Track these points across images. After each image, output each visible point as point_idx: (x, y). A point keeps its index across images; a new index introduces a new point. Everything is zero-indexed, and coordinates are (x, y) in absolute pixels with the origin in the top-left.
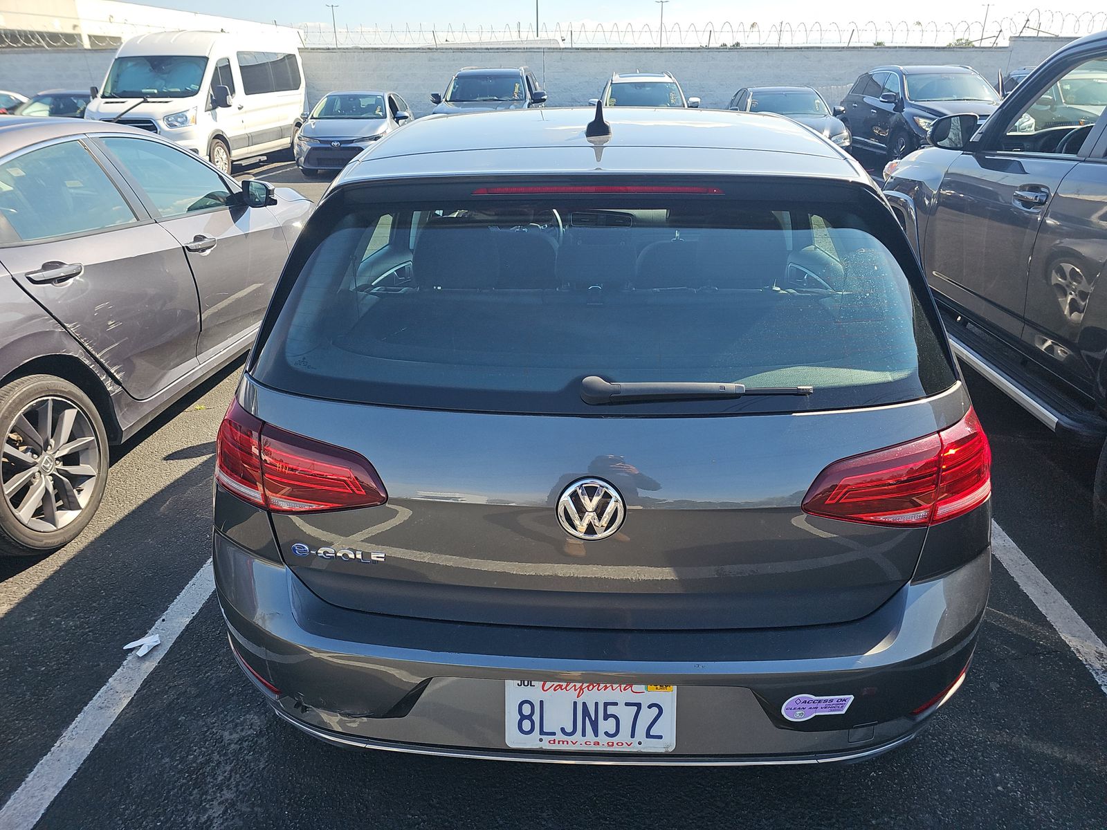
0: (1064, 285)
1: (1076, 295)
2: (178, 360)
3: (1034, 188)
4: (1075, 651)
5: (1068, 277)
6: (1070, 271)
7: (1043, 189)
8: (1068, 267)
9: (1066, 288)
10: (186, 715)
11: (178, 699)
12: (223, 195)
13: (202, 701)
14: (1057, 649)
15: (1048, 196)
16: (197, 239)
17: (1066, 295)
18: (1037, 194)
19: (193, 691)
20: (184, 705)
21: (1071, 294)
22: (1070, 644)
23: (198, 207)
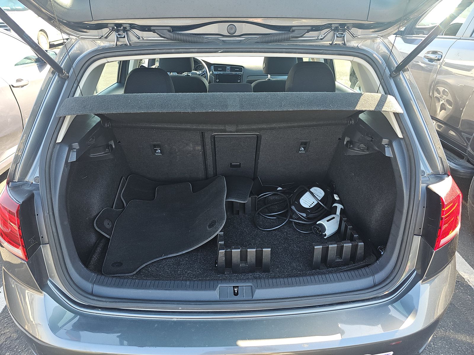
0: (439, 98)
1: (445, 101)
2: (11, 145)
3: (434, 53)
4: (467, 281)
5: (441, 93)
6: (443, 91)
7: (439, 53)
8: (441, 89)
9: (440, 98)
10: (10, 352)
11: (6, 341)
12: (34, 57)
13: (19, 342)
14: (459, 281)
15: (442, 56)
16: (18, 81)
17: (439, 101)
18: (436, 55)
19: (15, 336)
20: (9, 345)
21: (442, 101)
22: (465, 277)
23: (22, 63)
